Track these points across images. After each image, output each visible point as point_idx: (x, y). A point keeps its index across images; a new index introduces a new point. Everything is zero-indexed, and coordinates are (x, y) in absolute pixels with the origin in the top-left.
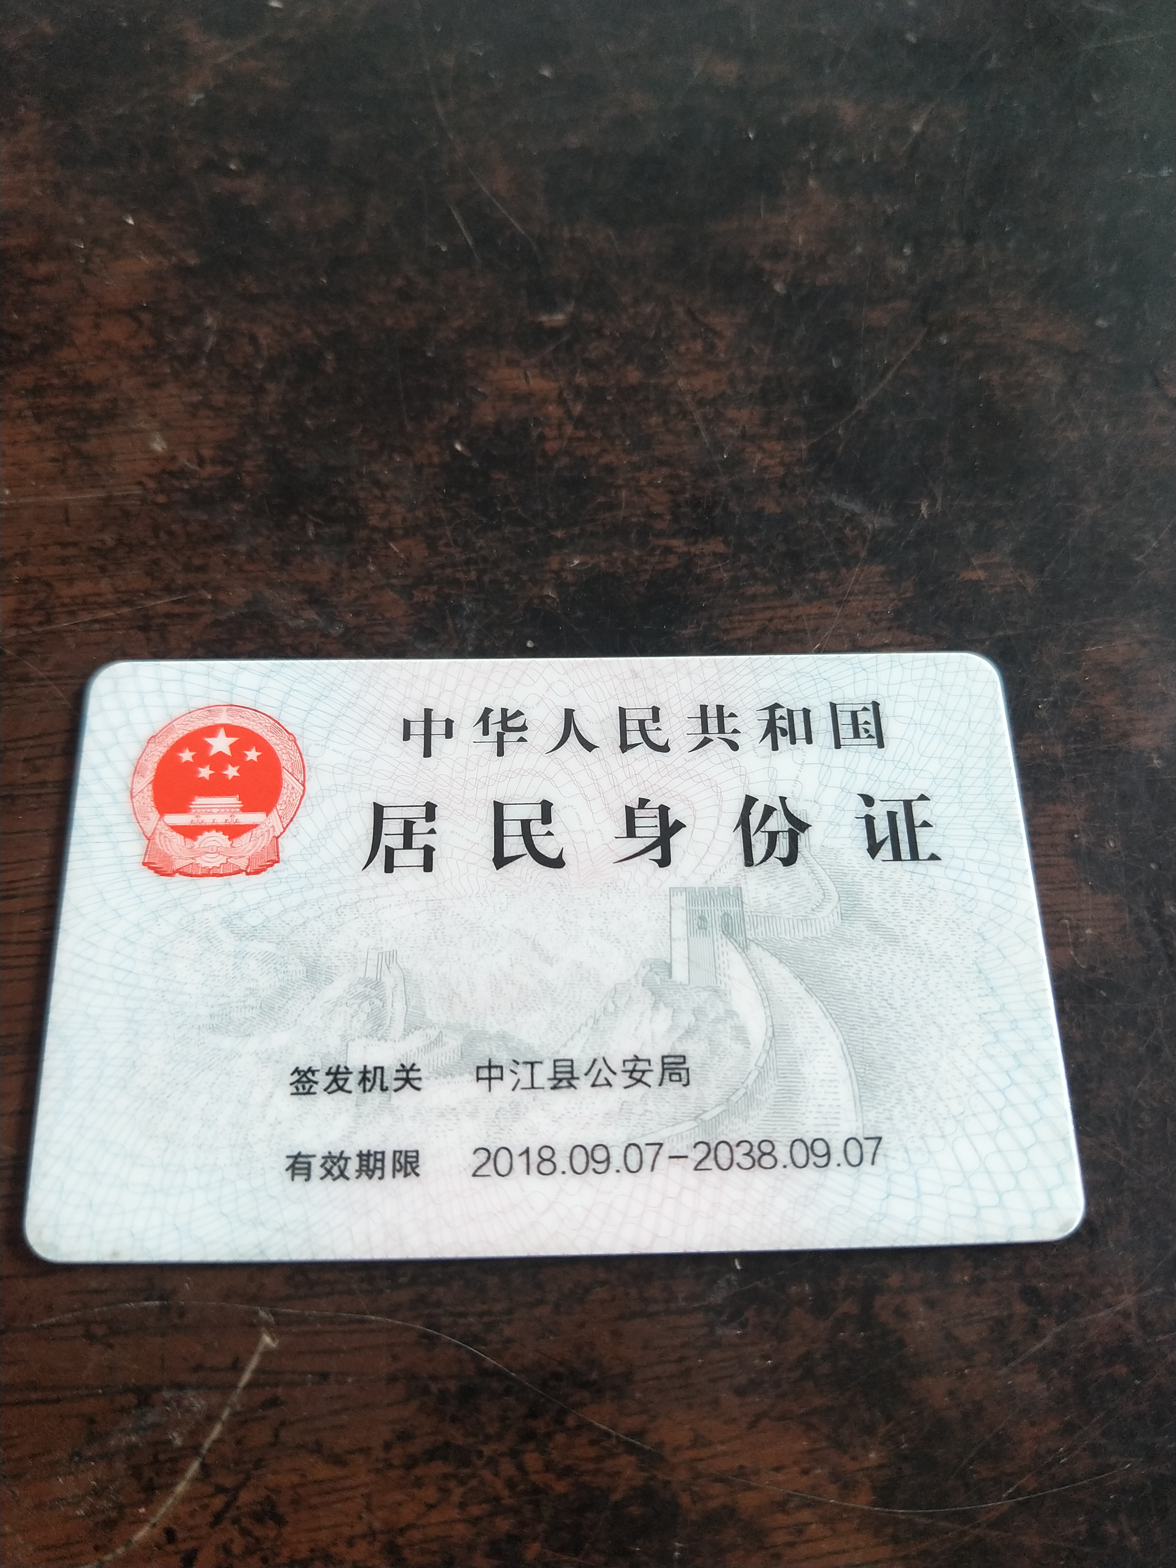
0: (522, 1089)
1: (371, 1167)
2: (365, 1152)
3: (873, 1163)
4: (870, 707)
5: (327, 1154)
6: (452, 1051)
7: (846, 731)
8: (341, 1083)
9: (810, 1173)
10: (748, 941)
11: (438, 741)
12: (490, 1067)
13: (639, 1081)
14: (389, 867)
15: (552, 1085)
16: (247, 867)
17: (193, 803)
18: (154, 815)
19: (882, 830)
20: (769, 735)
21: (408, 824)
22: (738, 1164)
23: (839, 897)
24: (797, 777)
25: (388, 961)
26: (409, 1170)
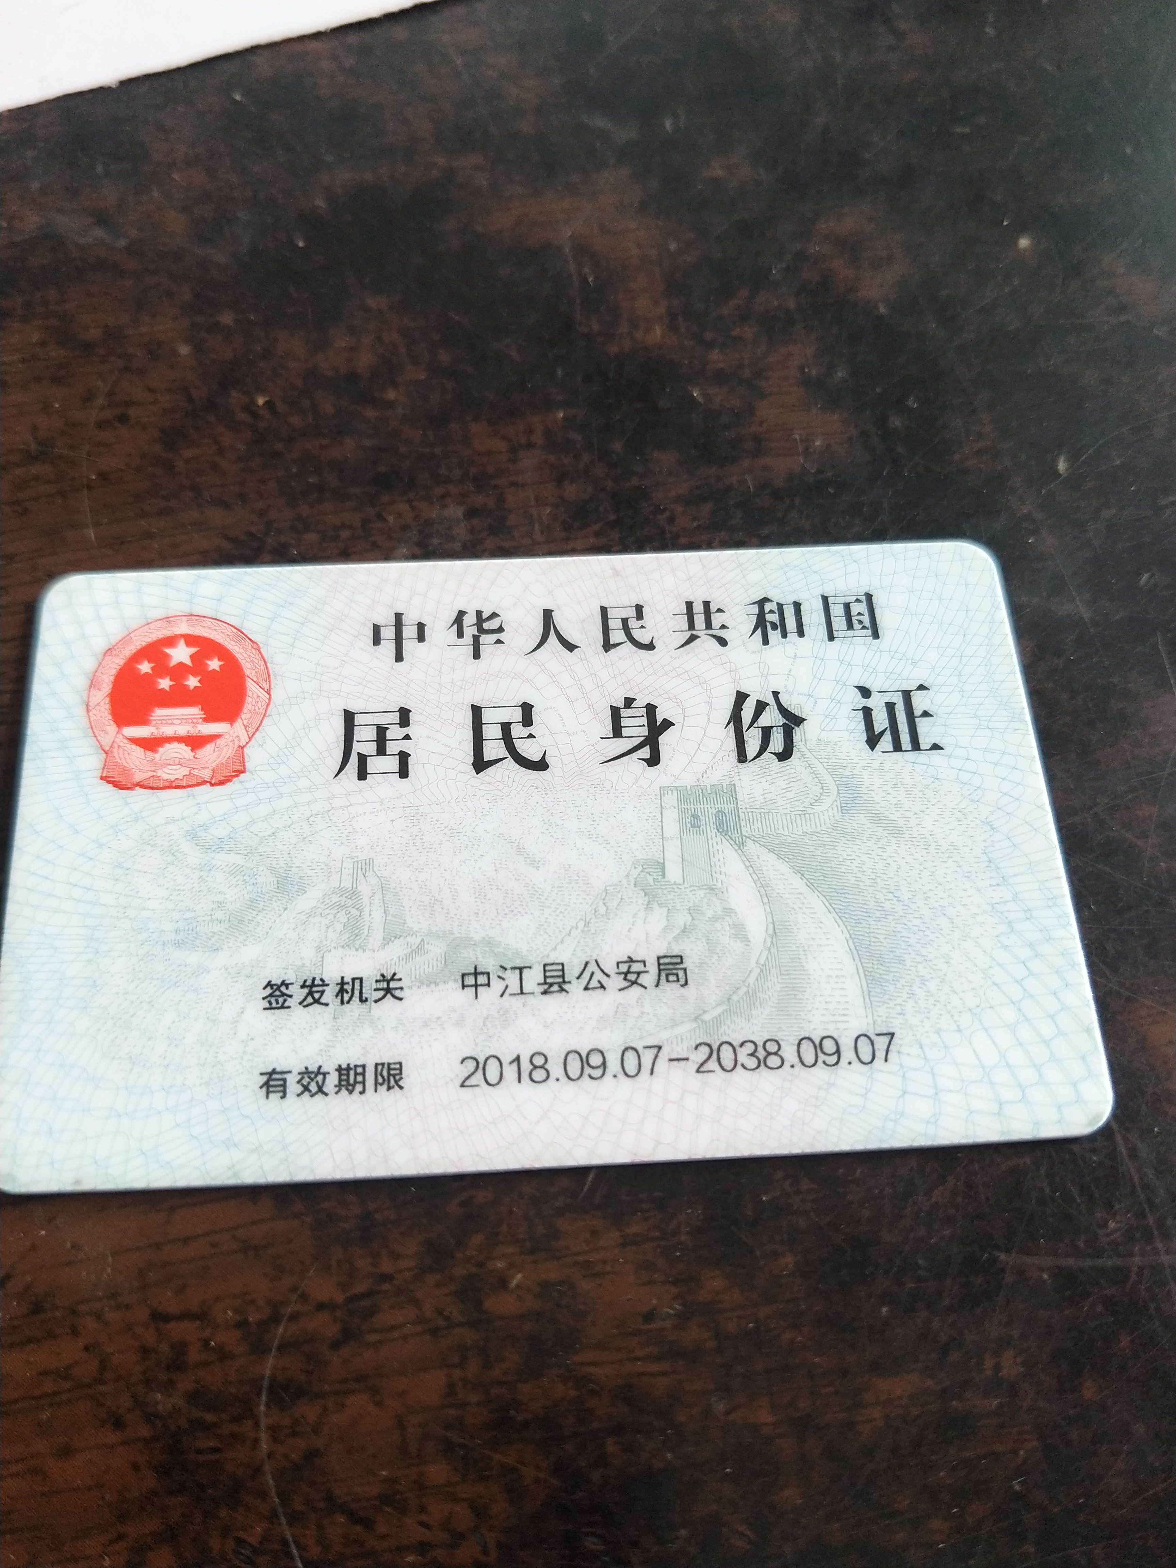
0: (511, 995)
1: (352, 1081)
2: (344, 1066)
3: (886, 1060)
4: (863, 598)
5: (304, 1070)
6: (435, 959)
7: (839, 623)
8: (317, 996)
9: (820, 1071)
10: (744, 838)
11: (410, 646)
12: (476, 974)
13: (634, 983)
14: (362, 774)
15: (543, 990)
16: (212, 779)
17: (153, 715)
18: (112, 728)
19: (881, 721)
20: (759, 630)
21: (381, 731)
22: (743, 1066)
23: (838, 790)
24: (790, 671)
25: (364, 870)
26: (392, 1082)
